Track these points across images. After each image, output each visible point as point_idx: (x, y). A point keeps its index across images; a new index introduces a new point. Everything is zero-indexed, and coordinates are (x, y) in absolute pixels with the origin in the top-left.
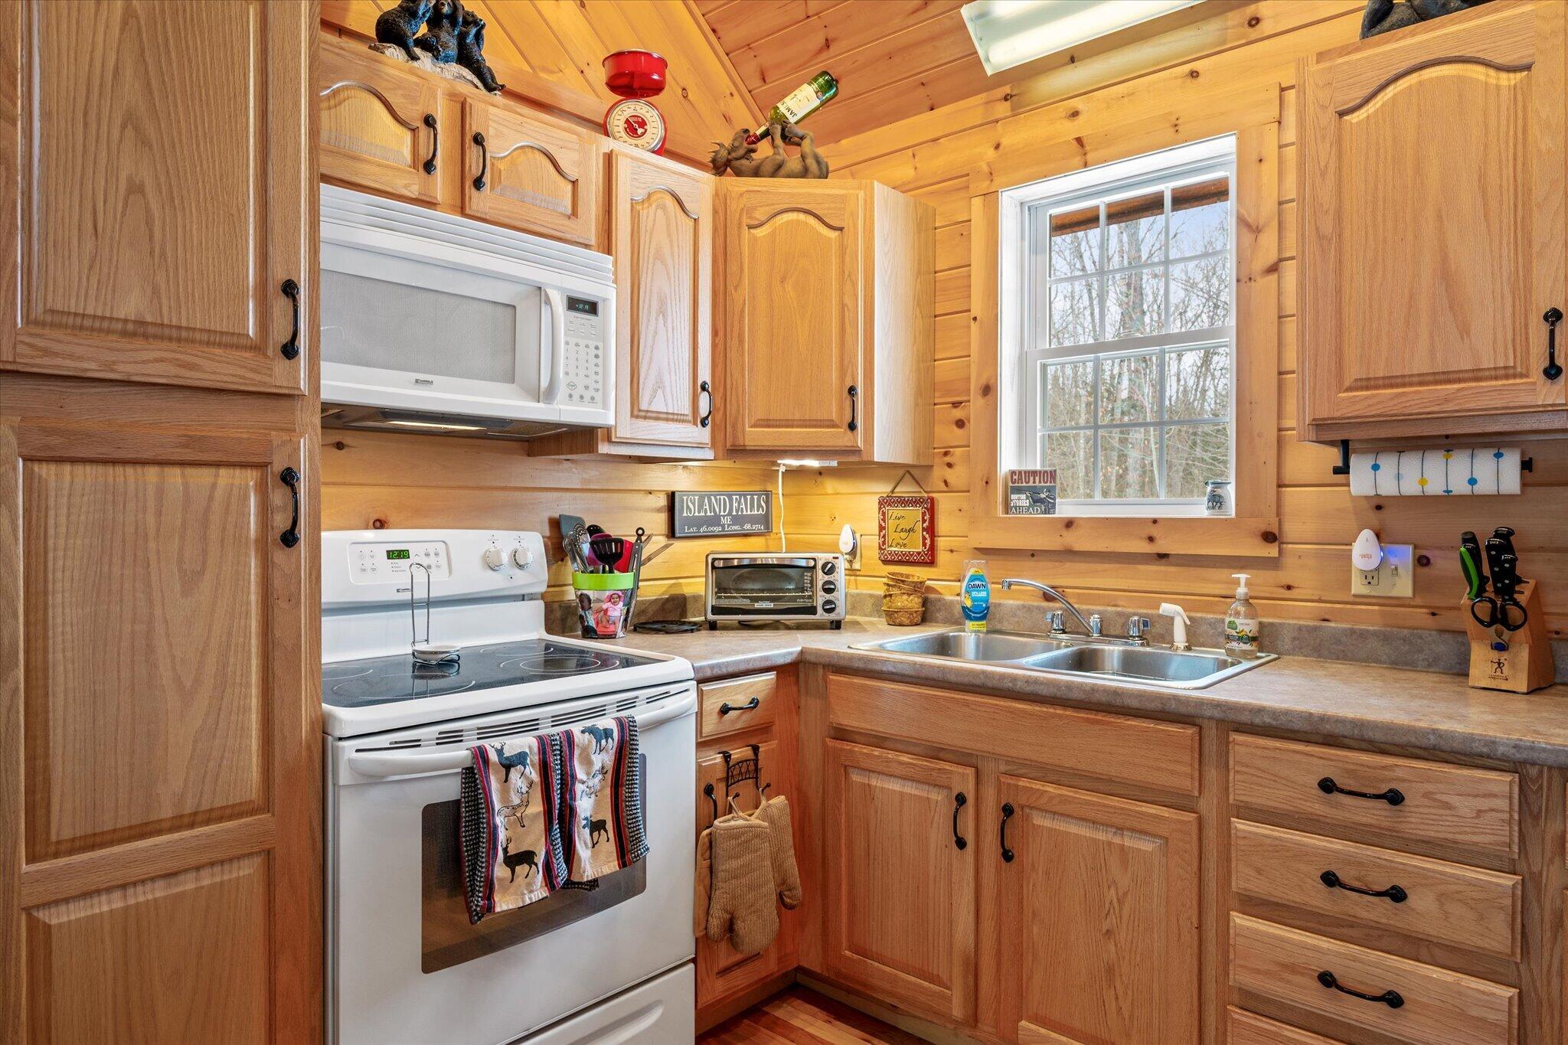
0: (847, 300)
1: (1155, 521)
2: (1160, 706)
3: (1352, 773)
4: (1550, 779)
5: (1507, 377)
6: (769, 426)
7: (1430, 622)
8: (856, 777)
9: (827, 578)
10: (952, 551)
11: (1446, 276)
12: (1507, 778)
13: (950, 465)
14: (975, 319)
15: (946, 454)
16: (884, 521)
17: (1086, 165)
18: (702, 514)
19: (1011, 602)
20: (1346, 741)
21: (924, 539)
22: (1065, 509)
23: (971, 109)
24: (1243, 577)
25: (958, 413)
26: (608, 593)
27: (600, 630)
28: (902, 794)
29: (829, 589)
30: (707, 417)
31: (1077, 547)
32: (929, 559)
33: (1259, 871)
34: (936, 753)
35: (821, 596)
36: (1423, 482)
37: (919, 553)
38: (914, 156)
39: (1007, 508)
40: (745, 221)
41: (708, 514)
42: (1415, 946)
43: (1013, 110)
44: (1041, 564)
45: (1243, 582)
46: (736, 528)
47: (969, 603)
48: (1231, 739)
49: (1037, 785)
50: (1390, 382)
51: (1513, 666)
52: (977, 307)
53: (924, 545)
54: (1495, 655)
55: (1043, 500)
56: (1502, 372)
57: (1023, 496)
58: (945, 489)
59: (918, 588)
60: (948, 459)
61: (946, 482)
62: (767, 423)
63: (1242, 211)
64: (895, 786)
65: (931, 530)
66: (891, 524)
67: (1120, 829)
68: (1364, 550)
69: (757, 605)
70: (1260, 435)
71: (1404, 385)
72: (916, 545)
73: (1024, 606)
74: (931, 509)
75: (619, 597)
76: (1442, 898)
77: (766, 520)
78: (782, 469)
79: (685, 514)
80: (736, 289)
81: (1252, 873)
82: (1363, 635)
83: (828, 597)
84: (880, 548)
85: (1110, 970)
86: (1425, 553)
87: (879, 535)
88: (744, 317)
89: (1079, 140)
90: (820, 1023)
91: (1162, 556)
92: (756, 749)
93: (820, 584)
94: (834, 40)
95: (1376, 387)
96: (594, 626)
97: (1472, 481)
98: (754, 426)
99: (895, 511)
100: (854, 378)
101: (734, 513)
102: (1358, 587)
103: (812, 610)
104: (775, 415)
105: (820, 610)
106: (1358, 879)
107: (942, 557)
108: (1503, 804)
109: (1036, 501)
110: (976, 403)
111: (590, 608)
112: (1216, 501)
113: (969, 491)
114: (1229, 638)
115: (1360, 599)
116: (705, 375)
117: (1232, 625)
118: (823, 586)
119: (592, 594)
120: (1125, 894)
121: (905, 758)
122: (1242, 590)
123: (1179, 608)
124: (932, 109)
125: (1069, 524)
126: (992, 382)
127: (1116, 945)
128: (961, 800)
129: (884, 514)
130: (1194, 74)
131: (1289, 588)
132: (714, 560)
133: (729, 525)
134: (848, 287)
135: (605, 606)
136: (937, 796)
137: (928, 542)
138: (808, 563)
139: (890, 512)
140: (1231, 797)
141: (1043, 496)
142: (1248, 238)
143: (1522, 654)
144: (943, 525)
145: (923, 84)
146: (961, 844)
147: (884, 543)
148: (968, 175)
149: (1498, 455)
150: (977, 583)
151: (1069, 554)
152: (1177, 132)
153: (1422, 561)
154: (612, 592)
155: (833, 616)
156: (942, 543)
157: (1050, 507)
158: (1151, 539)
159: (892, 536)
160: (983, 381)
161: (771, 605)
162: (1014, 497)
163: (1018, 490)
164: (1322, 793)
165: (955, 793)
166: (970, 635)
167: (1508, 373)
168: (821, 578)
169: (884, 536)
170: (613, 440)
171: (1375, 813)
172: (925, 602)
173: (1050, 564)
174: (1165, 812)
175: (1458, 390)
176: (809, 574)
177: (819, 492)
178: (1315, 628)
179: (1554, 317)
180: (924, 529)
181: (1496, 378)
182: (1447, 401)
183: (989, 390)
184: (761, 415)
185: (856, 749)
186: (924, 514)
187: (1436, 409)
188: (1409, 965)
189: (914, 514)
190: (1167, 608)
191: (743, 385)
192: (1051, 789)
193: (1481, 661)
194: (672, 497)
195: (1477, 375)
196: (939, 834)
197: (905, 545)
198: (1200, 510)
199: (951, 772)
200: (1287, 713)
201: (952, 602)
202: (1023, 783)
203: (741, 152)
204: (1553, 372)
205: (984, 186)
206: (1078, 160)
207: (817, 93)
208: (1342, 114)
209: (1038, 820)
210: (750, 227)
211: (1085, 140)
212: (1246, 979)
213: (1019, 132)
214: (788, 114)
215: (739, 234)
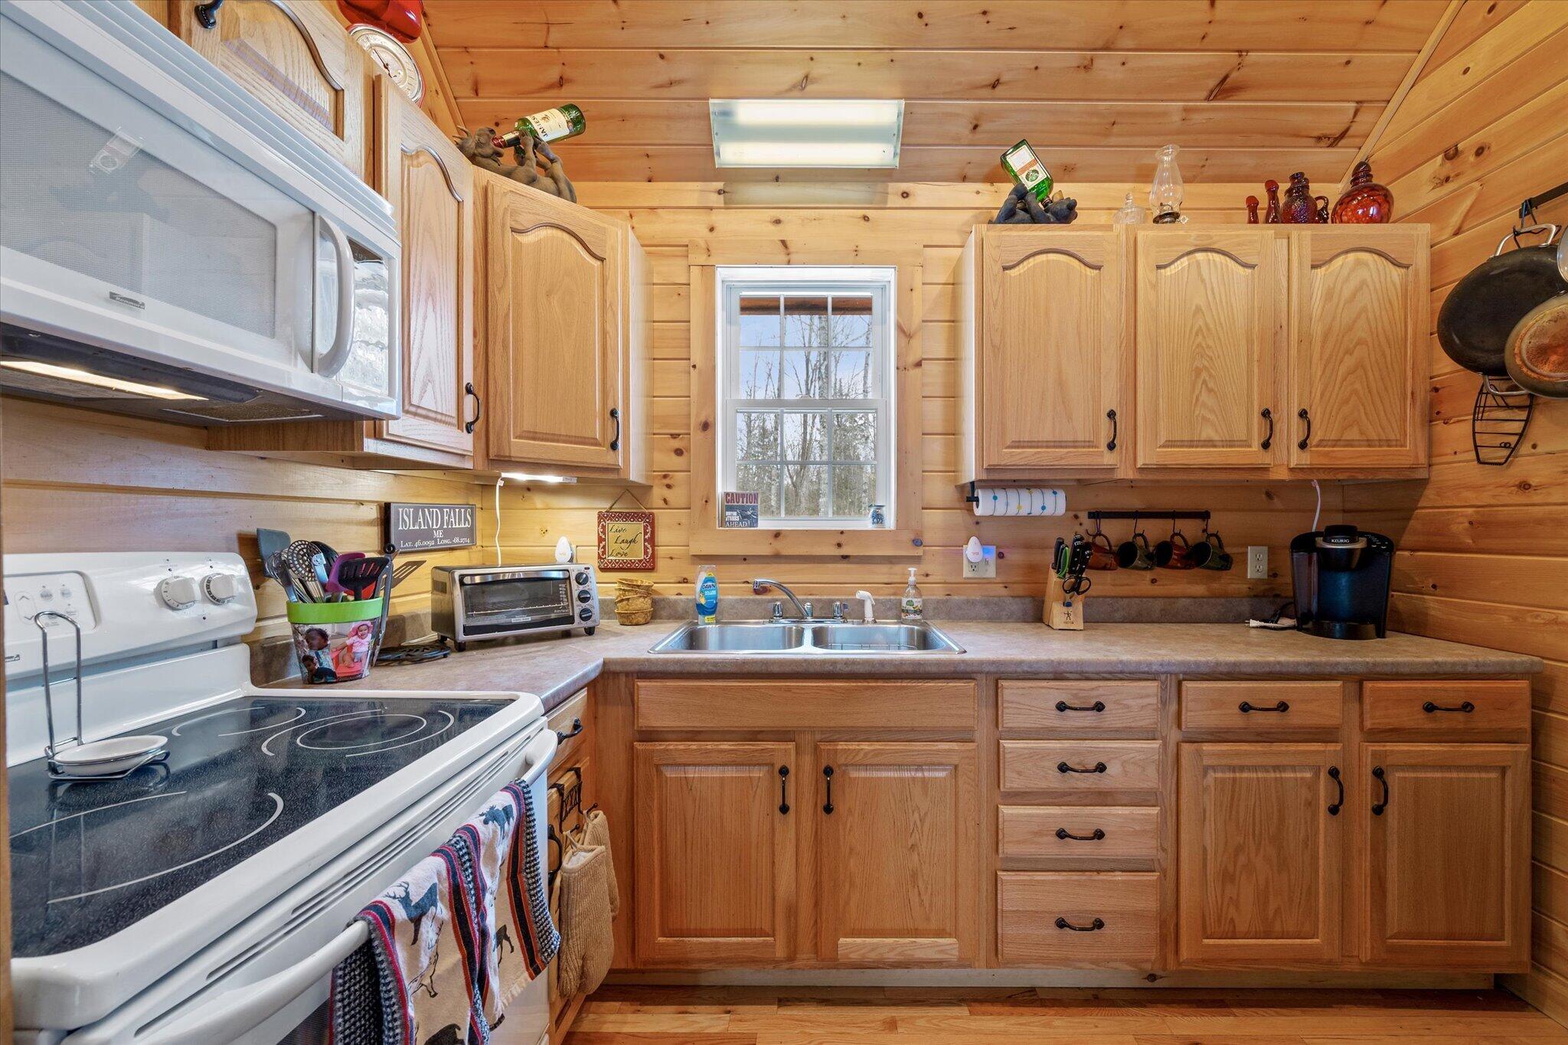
0: (608, 328)
1: (842, 532)
3: (1075, 696)
4: (1171, 680)
5: (1089, 447)
6: (534, 439)
7: (1004, 592)
8: (670, 773)
9: (581, 588)
10: (671, 558)
11: (1061, 384)
12: (1155, 684)
13: (669, 486)
14: (694, 366)
15: (665, 477)
16: (604, 533)
17: (788, 263)
18: (417, 527)
19: (730, 597)
20: (1068, 675)
21: (646, 548)
22: (765, 524)
23: (691, 193)
24: (912, 570)
25: (677, 444)
26: (354, 625)
27: (341, 672)
28: (722, 779)
29: (584, 598)
30: (473, 423)
31: (785, 552)
32: (649, 566)
33: (1019, 773)
34: (754, 735)
35: (578, 606)
36: (1019, 507)
37: (640, 561)
38: (631, 216)
39: (723, 523)
40: (509, 224)
41: (422, 527)
42: (1104, 798)
43: (725, 203)
44: (752, 566)
45: (912, 573)
46: (446, 541)
47: (703, 601)
48: (1000, 685)
49: (853, 746)
50: (1031, 444)
51: (1075, 615)
52: (696, 357)
53: (646, 553)
54: (1065, 609)
55: (748, 517)
56: (1087, 444)
57: (735, 513)
58: (665, 506)
59: (648, 591)
60: (667, 481)
61: (665, 501)
62: (534, 436)
63: (900, 321)
64: (714, 773)
65: (651, 540)
66: (611, 536)
67: (919, 767)
68: (972, 549)
69: (514, 621)
70: (912, 475)
71: (1038, 447)
72: (638, 554)
73: (741, 600)
74: (650, 521)
75: (368, 627)
76: (1124, 764)
77: (471, 533)
78: (500, 483)
79: (400, 528)
80: (500, 290)
81: (1016, 776)
82: (973, 603)
83: (585, 605)
84: (600, 557)
85: (914, 875)
86: (1001, 550)
87: (599, 546)
88: (509, 322)
89: (784, 242)
90: (631, 1017)
91: (845, 557)
92: (577, 772)
93: (575, 594)
94: (569, 81)
95: (1023, 447)
96: (332, 667)
97: (1043, 508)
98: (520, 437)
99: (613, 526)
100: (615, 402)
101: (445, 527)
102: (967, 573)
103: (570, 620)
104: (542, 428)
105: (577, 618)
106: (1078, 764)
107: (661, 563)
108: (1153, 700)
109: (744, 517)
110: (696, 436)
111: (327, 645)
112: (878, 518)
113: (690, 508)
114: (907, 612)
115: (968, 581)
116: (468, 378)
117: (910, 603)
118: (579, 596)
119: (328, 629)
120: (926, 814)
121: (725, 746)
122: (912, 579)
123: (868, 594)
124: (650, 181)
125: (777, 534)
126: (710, 420)
127: (919, 855)
128: (784, 771)
129: (604, 527)
130: (866, 218)
131: (927, 575)
132: (462, 577)
133: (441, 539)
134: (609, 317)
135: (348, 642)
136: (758, 773)
137: (650, 551)
138: (564, 574)
139: (611, 526)
140: (1000, 726)
141: (749, 513)
142: (904, 340)
143: (1078, 606)
144: (662, 536)
145: (646, 156)
146: (784, 809)
147: (604, 553)
148: (688, 246)
149: (1055, 493)
150: (709, 584)
151: (777, 558)
152: (856, 257)
153: (1001, 556)
154: (359, 623)
155: (589, 624)
156: (661, 551)
157: (754, 523)
158: (839, 545)
159: (612, 545)
160: (702, 419)
161: (529, 619)
162: (728, 513)
163: (731, 508)
164: (1058, 712)
165: (778, 767)
166: (709, 626)
167: (1089, 444)
168: (576, 589)
169: (604, 547)
170: (386, 437)
171: (1088, 719)
172: (654, 603)
173: (760, 566)
174: (954, 746)
175: (1068, 453)
176: (564, 585)
177: (528, 507)
178: (947, 601)
179: (1111, 415)
180: (645, 540)
181: (1084, 447)
182: (1062, 458)
183: (707, 426)
184: (527, 426)
185: (671, 747)
186: (645, 528)
187: (1056, 463)
188: (1105, 810)
189: (635, 528)
190: (862, 594)
191: (509, 394)
192: (865, 746)
193: (1057, 614)
194: (386, 509)
195: (1075, 444)
196: (761, 805)
197: (626, 555)
198: (867, 524)
199: (773, 750)
201: (676, 601)
202: (841, 746)
203: (488, 151)
204: (1111, 446)
205: (702, 259)
206: (786, 258)
207: (568, 122)
208: (1005, 268)
209: (854, 774)
210: (514, 230)
211: (788, 244)
212: (1008, 849)
213: (733, 223)
214: (539, 132)
215: (503, 236)
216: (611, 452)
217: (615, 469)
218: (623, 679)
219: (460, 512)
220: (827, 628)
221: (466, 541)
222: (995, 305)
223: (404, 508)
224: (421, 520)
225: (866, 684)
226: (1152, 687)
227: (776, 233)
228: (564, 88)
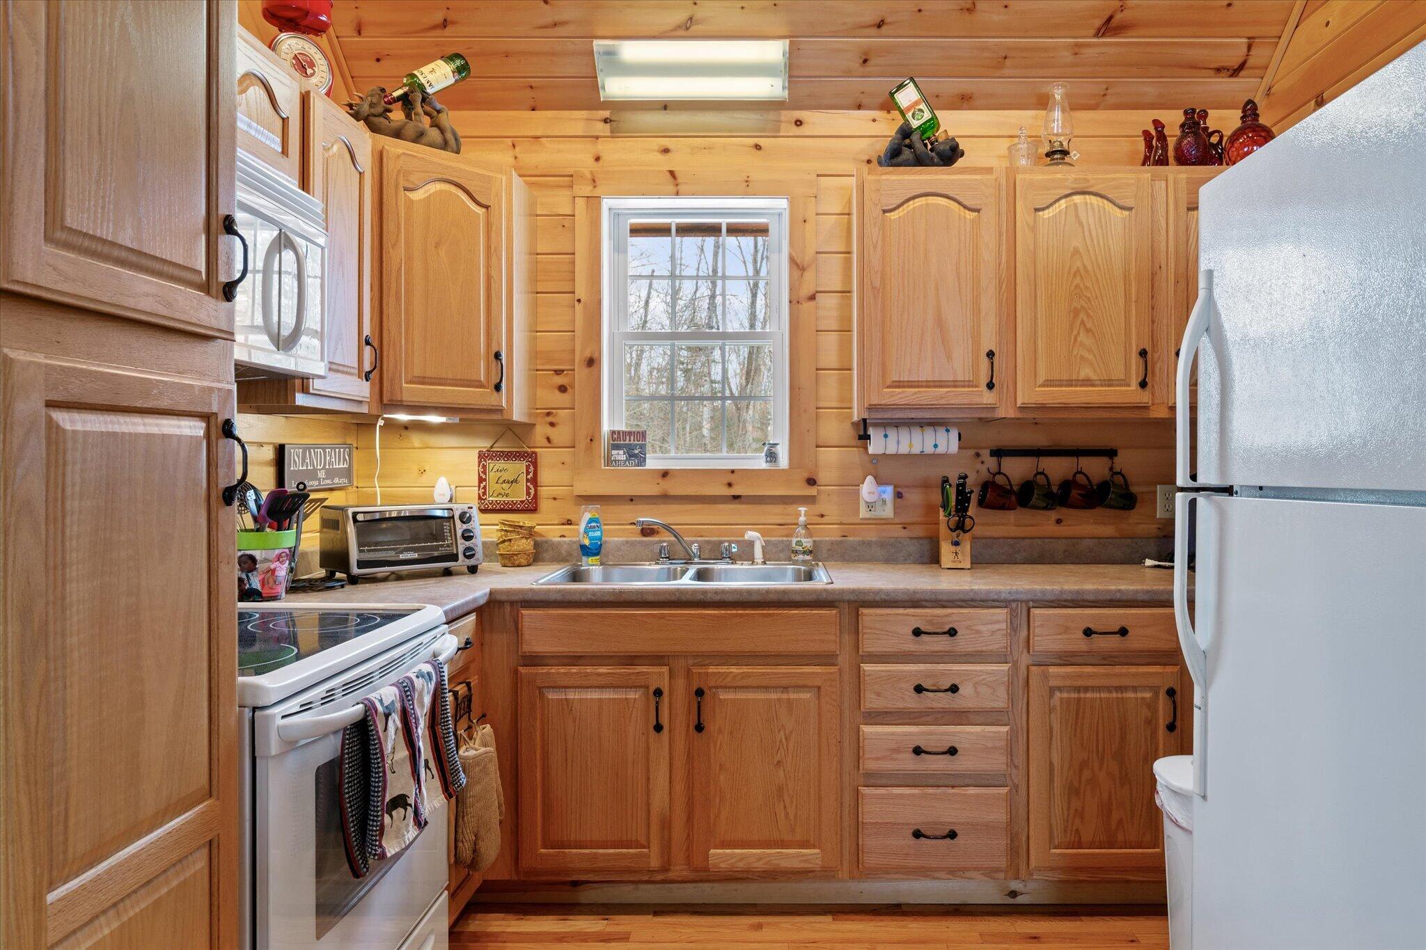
0: (493, 273)
1: (733, 472)
2: (815, 597)
3: (930, 622)
4: (1021, 607)
5: (969, 386)
6: (423, 383)
7: (904, 533)
8: (552, 695)
9: (465, 526)
10: (555, 499)
11: (940, 323)
12: (1005, 611)
13: (552, 424)
14: (579, 301)
15: (548, 414)
16: (484, 472)
17: (677, 194)
18: (305, 468)
19: (616, 539)
20: (924, 603)
21: (528, 488)
22: (653, 462)
23: (575, 122)
24: (803, 509)
25: (560, 380)
26: (277, 552)
27: (265, 592)
28: (600, 700)
29: (467, 536)
30: (370, 372)
31: (672, 492)
32: (531, 507)
33: (878, 694)
34: (631, 660)
35: (461, 544)
36: (911, 445)
37: (522, 502)
38: (514, 146)
39: (609, 462)
40: (402, 183)
41: (309, 468)
42: (960, 717)
43: (612, 132)
44: (640, 507)
45: (803, 513)
46: (328, 482)
47: (587, 542)
48: (860, 613)
49: (723, 669)
50: (911, 384)
51: (963, 554)
52: (581, 291)
53: (528, 494)
54: (953, 548)
55: (636, 455)
56: (967, 384)
57: (621, 452)
58: (548, 445)
59: (530, 533)
60: (550, 419)
61: (548, 439)
62: (423, 380)
63: (794, 254)
64: (594, 695)
65: (534, 481)
66: (492, 476)
67: (785, 689)
68: (868, 488)
69: (402, 557)
70: (805, 411)
71: (918, 387)
72: (519, 494)
73: (627, 542)
74: (532, 460)
75: (287, 555)
76: (975, 685)
77: (348, 473)
78: (381, 422)
79: (292, 469)
80: (393, 246)
81: (876, 697)
82: (869, 544)
83: (468, 544)
84: (480, 498)
85: (780, 789)
86: (900, 490)
87: (479, 487)
88: (401, 276)
89: (672, 173)
91: (736, 497)
92: (468, 685)
93: (459, 533)
94: (453, 23)
95: (904, 387)
96: (259, 588)
97: (936, 446)
98: (410, 382)
99: (494, 466)
100: (500, 344)
101: (327, 467)
102: (863, 513)
103: (454, 558)
104: (431, 372)
105: (461, 556)
106: (933, 685)
107: (544, 505)
108: (1003, 626)
109: (631, 456)
110: (581, 373)
111: (256, 569)
112: (772, 456)
113: (574, 447)
114: (796, 552)
115: (866, 522)
116: (367, 331)
117: (799, 543)
118: (463, 535)
119: (258, 554)
120: (791, 732)
121: (603, 670)
122: (802, 519)
123: (756, 534)
124: (533, 110)
125: (665, 474)
126: (595, 356)
127: (784, 770)
128: (658, 693)
129: (484, 467)
130: (758, 147)
131: (822, 516)
132: (355, 514)
133: (324, 479)
134: (494, 259)
135: (272, 567)
136: (633, 695)
137: (532, 491)
138: (449, 513)
139: (491, 466)
140: (860, 650)
141: (636, 452)
142: (797, 273)
143: (966, 547)
144: (545, 476)
145: (531, 87)
146: (658, 728)
147: (484, 494)
148: (572, 176)
149: (948, 431)
150: (593, 524)
151: (665, 498)
152: (748, 187)
153: (899, 495)
154: (281, 551)
155: (472, 562)
156: (544, 491)
157: (642, 461)
158: (730, 485)
159: (493, 486)
160: (587, 354)
161: (416, 556)
162: (614, 452)
163: (617, 447)
164: (914, 637)
165: (652, 689)
166: (592, 567)
167: (969, 384)
168: (460, 527)
169: (485, 488)
170: (311, 391)
171: (942, 643)
172: (537, 545)
173: (646, 507)
174: (818, 669)
175: (947, 392)
176: (448, 524)
177: (404, 446)
178: (841, 542)
179: (991, 354)
180: (528, 480)
181: (964, 387)
182: (942, 398)
183: (592, 362)
184: (417, 372)
185: (553, 671)
186: (528, 468)
187: (936, 402)
188: (959, 728)
189: (518, 468)
190: (751, 535)
191: (400, 342)
192: (734, 670)
193: (946, 551)
194: (280, 450)
195: (955, 384)
196: (637, 724)
197: (507, 495)
198: (761, 463)
199: (647, 673)
200: (895, 591)
201: (559, 543)
202: (712, 669)
203: (379, 110)
204: (990, 386)
205: (587, 190)
206: (672, 188)
207: (453, 72)
208: (885, 211)
209: (723, 695)
210: (406, 189)
211: (677, 174)
212: (870, 765)
213: (618, 152)
214: (427, 86)
215: (396, 194)
216: (495, 393)
217: (500, 410)
218: (508, 608)
219: (340, 452)
220: (713, 570)
221: (344, 481)
222: (875, 247)
223: (294, 448)
224: (308, 461)
225: (735, 612)
226: (1001, 613)
227: (665, 163)
228: (447, 28)
